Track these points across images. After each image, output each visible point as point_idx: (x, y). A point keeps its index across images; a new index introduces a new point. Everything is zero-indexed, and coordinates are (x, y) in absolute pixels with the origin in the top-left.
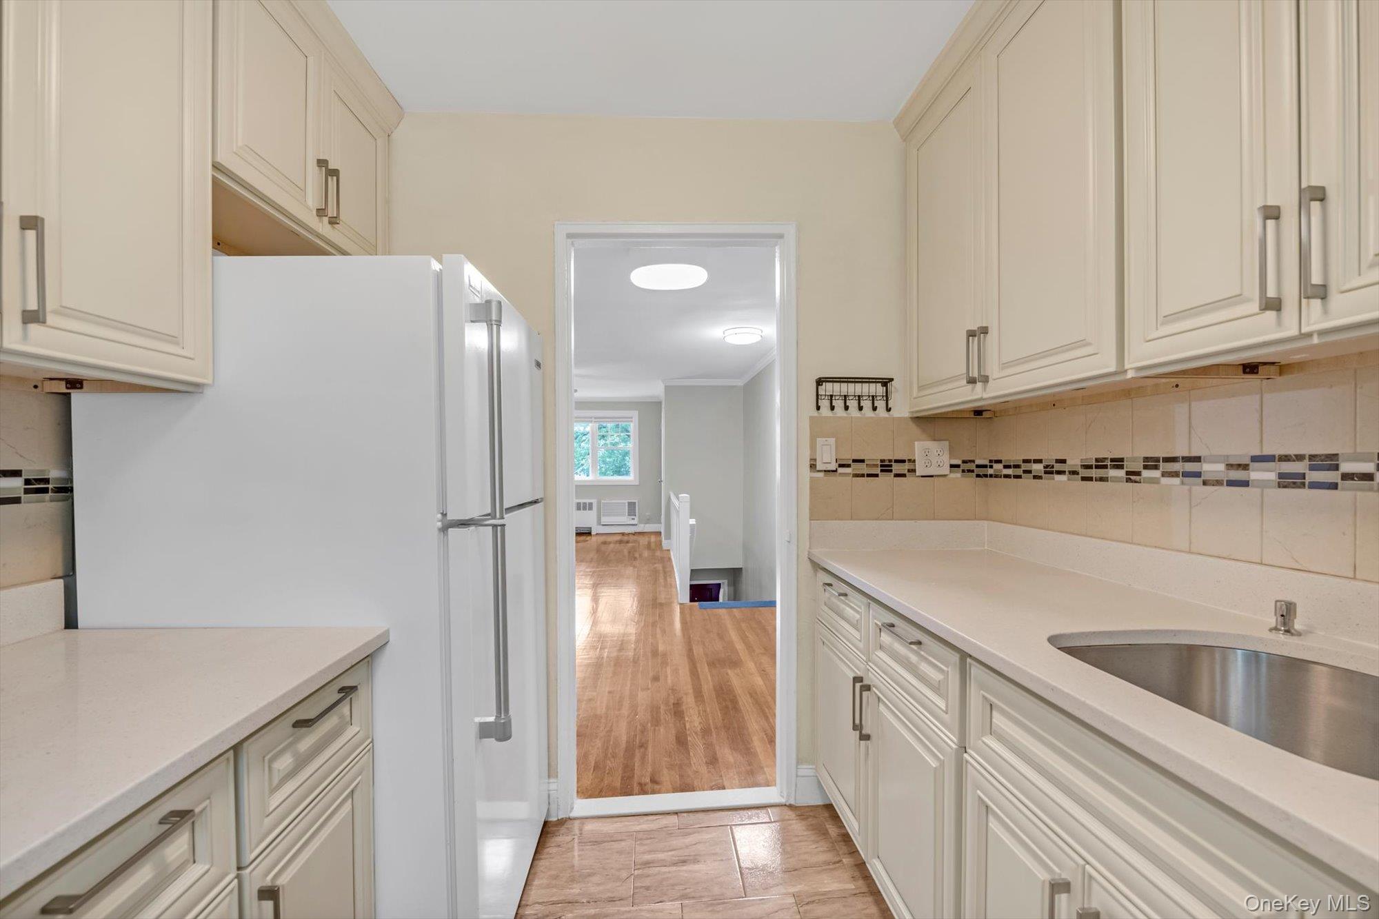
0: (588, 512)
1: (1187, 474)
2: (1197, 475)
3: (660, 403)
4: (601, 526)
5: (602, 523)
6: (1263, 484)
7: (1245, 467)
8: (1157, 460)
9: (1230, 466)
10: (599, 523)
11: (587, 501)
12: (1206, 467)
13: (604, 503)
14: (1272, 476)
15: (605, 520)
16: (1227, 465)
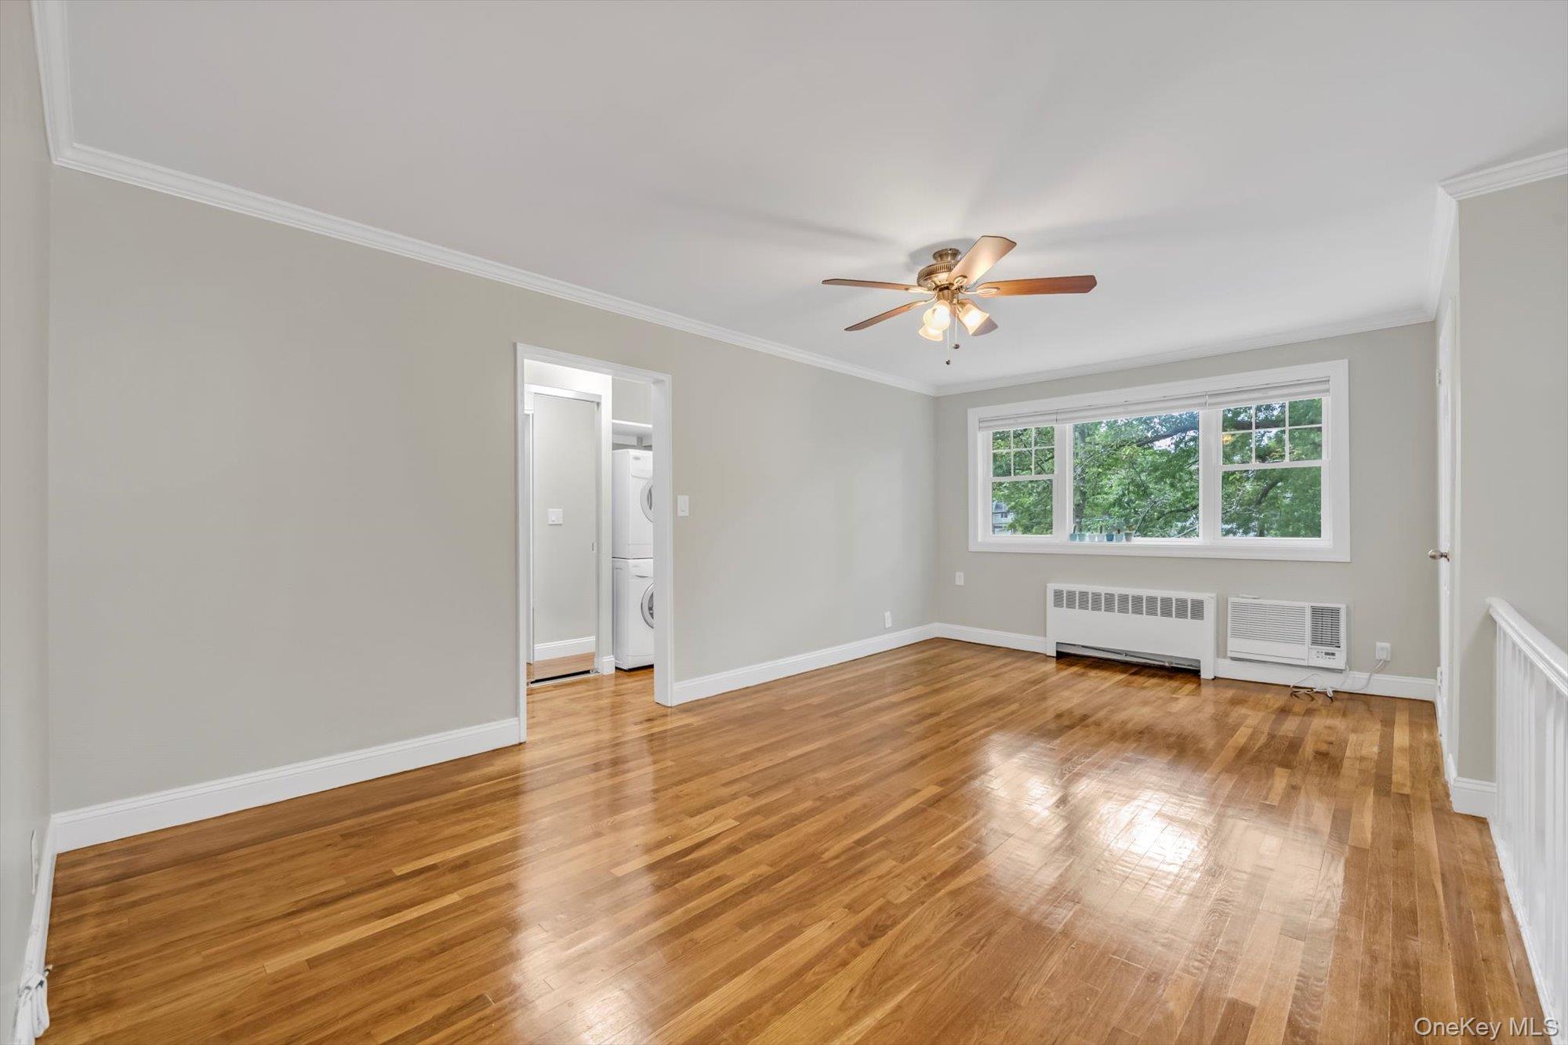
0: (1188, 622)
3: (1430, 328)
4: (1228, 662)
5: (1230, 654)
10: (1221, 651)
11: (1189, 596)
13: (1235, 606)
15: (1235, 646)
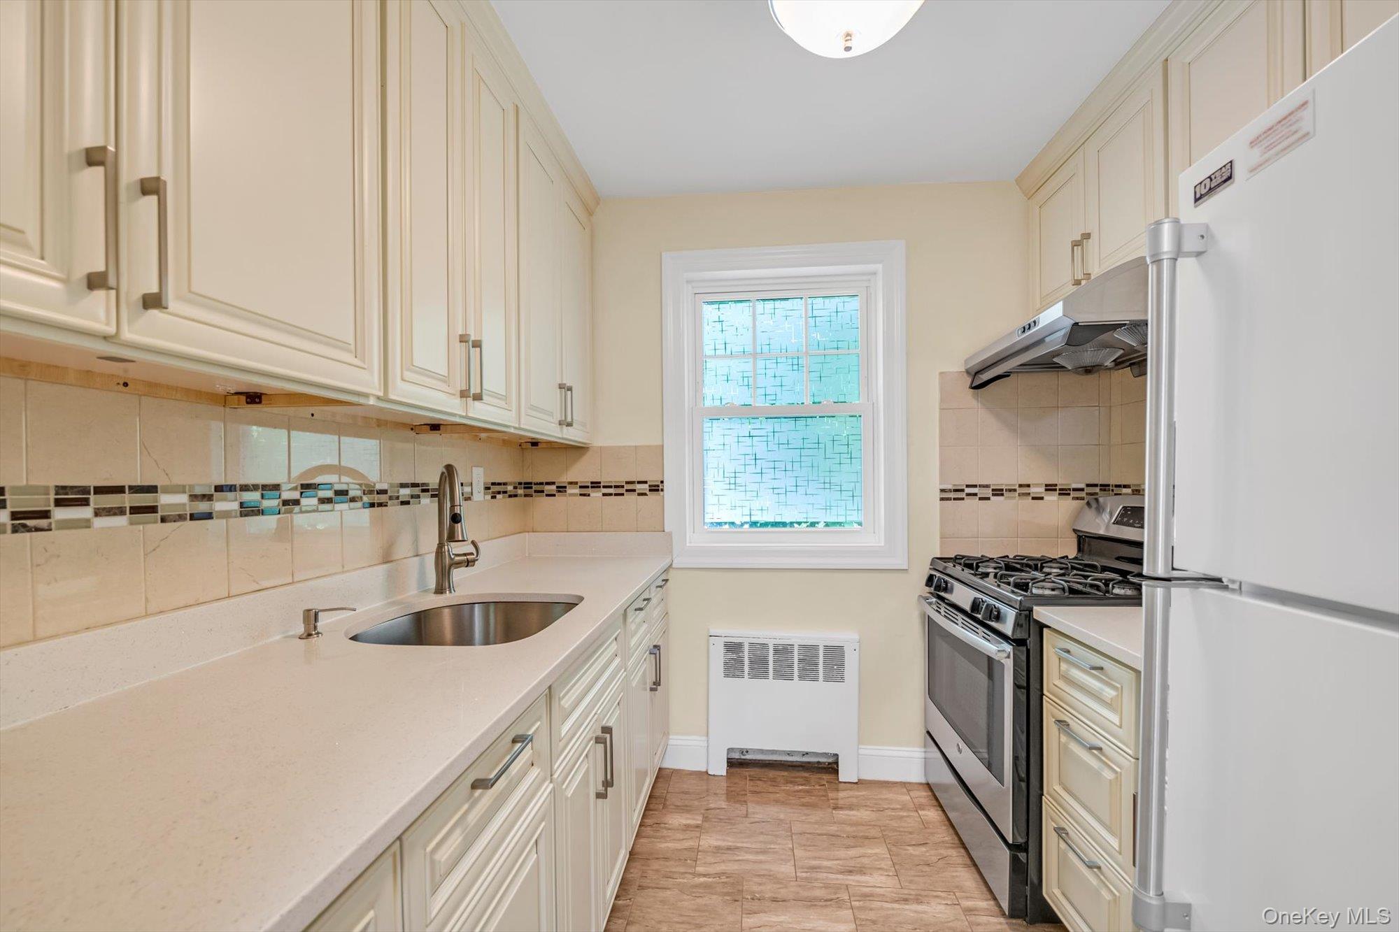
1: (135, 510)
2: (153, 509)
6: (226, 515)
7: (208, 498)
8: (85, 490)
9: (194, 497)
12: (165, 499)
14: (235, 506)
16: (190, 496)
